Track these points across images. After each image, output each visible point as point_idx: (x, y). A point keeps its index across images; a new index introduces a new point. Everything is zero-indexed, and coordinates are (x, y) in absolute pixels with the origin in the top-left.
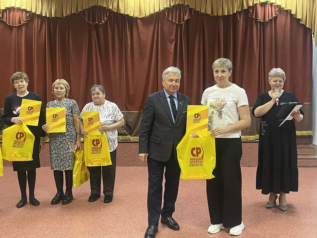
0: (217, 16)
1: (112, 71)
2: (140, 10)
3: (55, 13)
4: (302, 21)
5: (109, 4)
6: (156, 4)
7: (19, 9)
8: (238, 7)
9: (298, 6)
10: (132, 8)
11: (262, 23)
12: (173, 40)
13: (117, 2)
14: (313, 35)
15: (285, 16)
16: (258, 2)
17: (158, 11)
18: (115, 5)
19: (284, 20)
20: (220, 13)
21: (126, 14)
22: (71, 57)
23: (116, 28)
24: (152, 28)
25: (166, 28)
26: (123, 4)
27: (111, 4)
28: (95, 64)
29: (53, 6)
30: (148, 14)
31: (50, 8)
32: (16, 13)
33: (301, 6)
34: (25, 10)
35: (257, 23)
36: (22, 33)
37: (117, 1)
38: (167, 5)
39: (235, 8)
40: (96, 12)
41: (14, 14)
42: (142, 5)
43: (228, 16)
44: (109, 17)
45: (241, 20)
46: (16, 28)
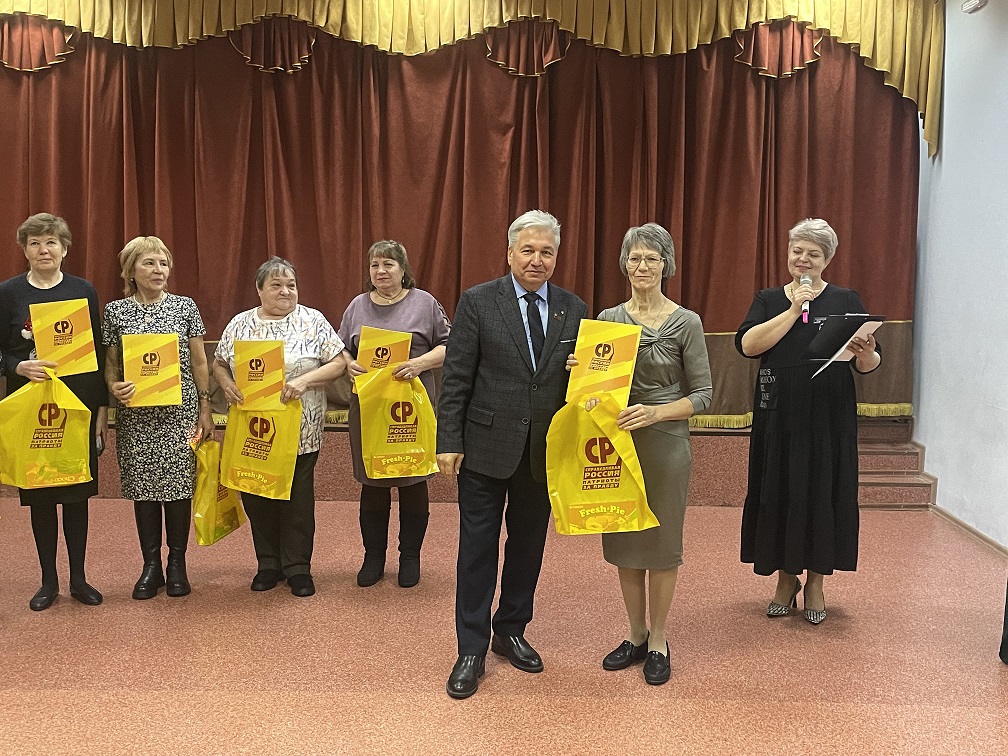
0: (642, 57)
1: (323, 216)
2: (410, 31)
3: (153, 35)
4: (890, 80)
5: (317, 13)
6: (460, 15)
7: (41, 20)
8: (703, 31)
9: (881, 34)
10: (386, 26)
11: (772, 83)
12: (509, 127)
13: (342, 6)
14: (921, 121)
15: (842, 61)
16: (763, 19)
17: (466, 37)
18: (336, 16)
19: (839, 76)
20: (649, 50)
21: (368, 42)
22: (199, 168)
23: (337, 86)
24: (444, 87)
25: (487, 90)
26: (357, 14)
27: (321, 12)
28: (270, 192)
29: (146, 15)
30: (433, 46)
31: (135, 17)
32: (31, 32)
33: (888, 34)
34: (59, 24)
35: (757, 80)
36: (48, 91)
37: (341, 3)
38: (492, 21)
39: (692, 35)
40: (278, 35)
41: (25, 33)
42: (418, 18)
43: (673, 56)
44: (316, 52)
45: (711, 69)
46: (31, 77)
